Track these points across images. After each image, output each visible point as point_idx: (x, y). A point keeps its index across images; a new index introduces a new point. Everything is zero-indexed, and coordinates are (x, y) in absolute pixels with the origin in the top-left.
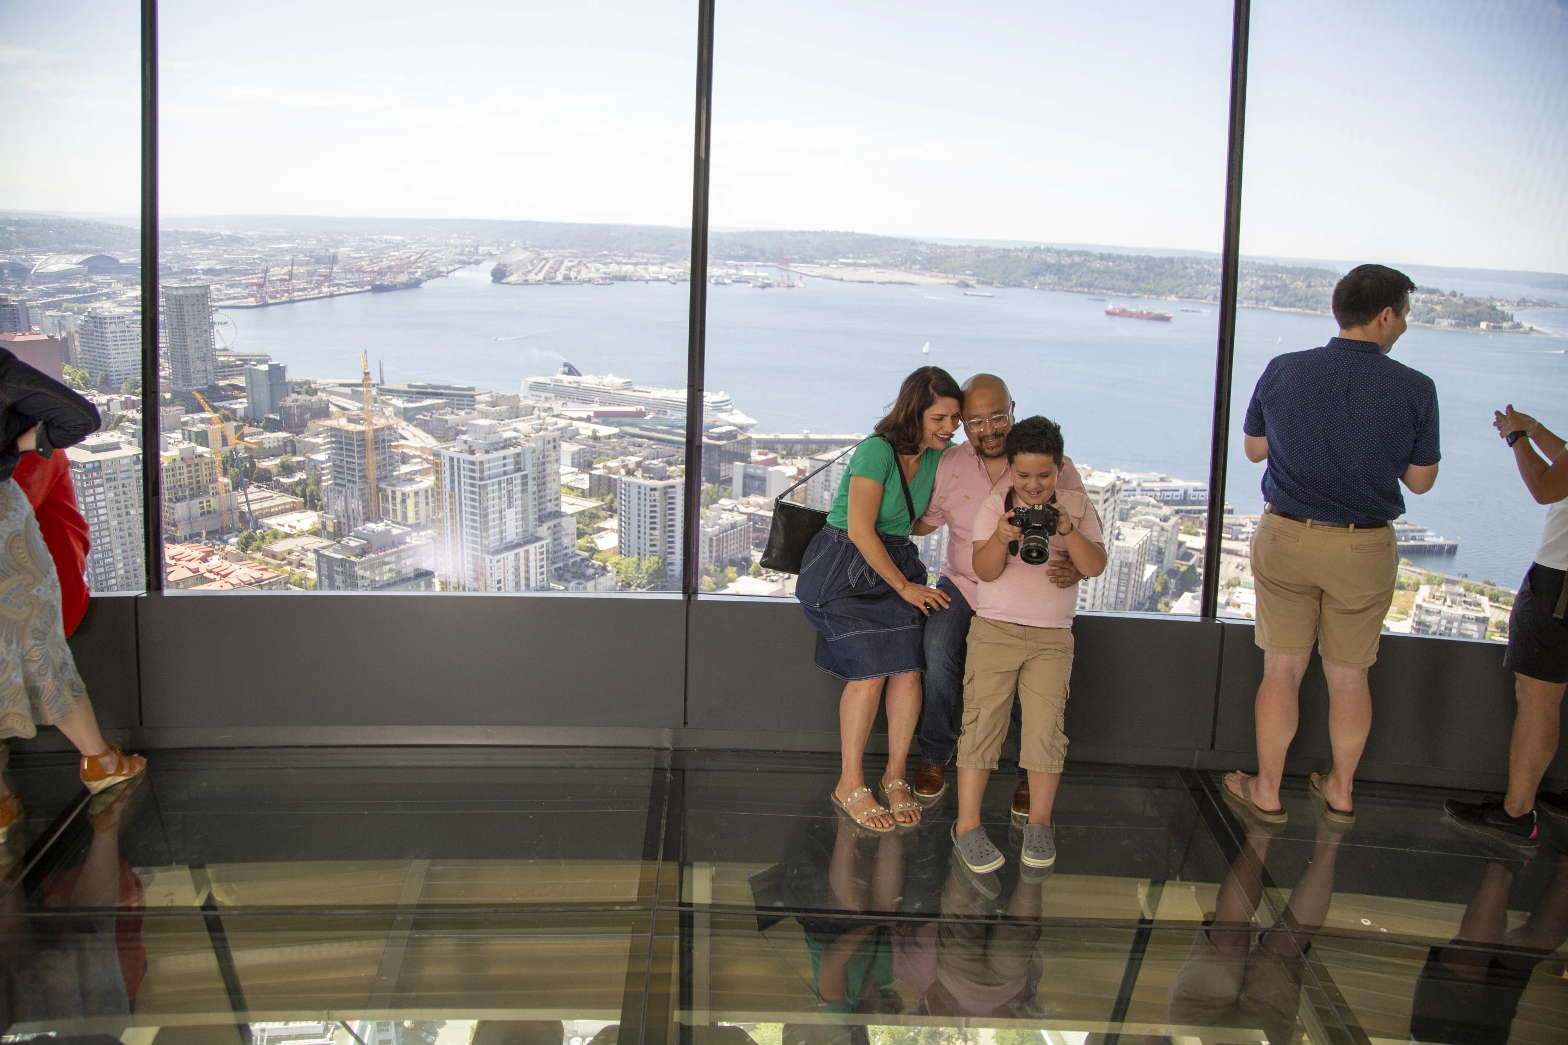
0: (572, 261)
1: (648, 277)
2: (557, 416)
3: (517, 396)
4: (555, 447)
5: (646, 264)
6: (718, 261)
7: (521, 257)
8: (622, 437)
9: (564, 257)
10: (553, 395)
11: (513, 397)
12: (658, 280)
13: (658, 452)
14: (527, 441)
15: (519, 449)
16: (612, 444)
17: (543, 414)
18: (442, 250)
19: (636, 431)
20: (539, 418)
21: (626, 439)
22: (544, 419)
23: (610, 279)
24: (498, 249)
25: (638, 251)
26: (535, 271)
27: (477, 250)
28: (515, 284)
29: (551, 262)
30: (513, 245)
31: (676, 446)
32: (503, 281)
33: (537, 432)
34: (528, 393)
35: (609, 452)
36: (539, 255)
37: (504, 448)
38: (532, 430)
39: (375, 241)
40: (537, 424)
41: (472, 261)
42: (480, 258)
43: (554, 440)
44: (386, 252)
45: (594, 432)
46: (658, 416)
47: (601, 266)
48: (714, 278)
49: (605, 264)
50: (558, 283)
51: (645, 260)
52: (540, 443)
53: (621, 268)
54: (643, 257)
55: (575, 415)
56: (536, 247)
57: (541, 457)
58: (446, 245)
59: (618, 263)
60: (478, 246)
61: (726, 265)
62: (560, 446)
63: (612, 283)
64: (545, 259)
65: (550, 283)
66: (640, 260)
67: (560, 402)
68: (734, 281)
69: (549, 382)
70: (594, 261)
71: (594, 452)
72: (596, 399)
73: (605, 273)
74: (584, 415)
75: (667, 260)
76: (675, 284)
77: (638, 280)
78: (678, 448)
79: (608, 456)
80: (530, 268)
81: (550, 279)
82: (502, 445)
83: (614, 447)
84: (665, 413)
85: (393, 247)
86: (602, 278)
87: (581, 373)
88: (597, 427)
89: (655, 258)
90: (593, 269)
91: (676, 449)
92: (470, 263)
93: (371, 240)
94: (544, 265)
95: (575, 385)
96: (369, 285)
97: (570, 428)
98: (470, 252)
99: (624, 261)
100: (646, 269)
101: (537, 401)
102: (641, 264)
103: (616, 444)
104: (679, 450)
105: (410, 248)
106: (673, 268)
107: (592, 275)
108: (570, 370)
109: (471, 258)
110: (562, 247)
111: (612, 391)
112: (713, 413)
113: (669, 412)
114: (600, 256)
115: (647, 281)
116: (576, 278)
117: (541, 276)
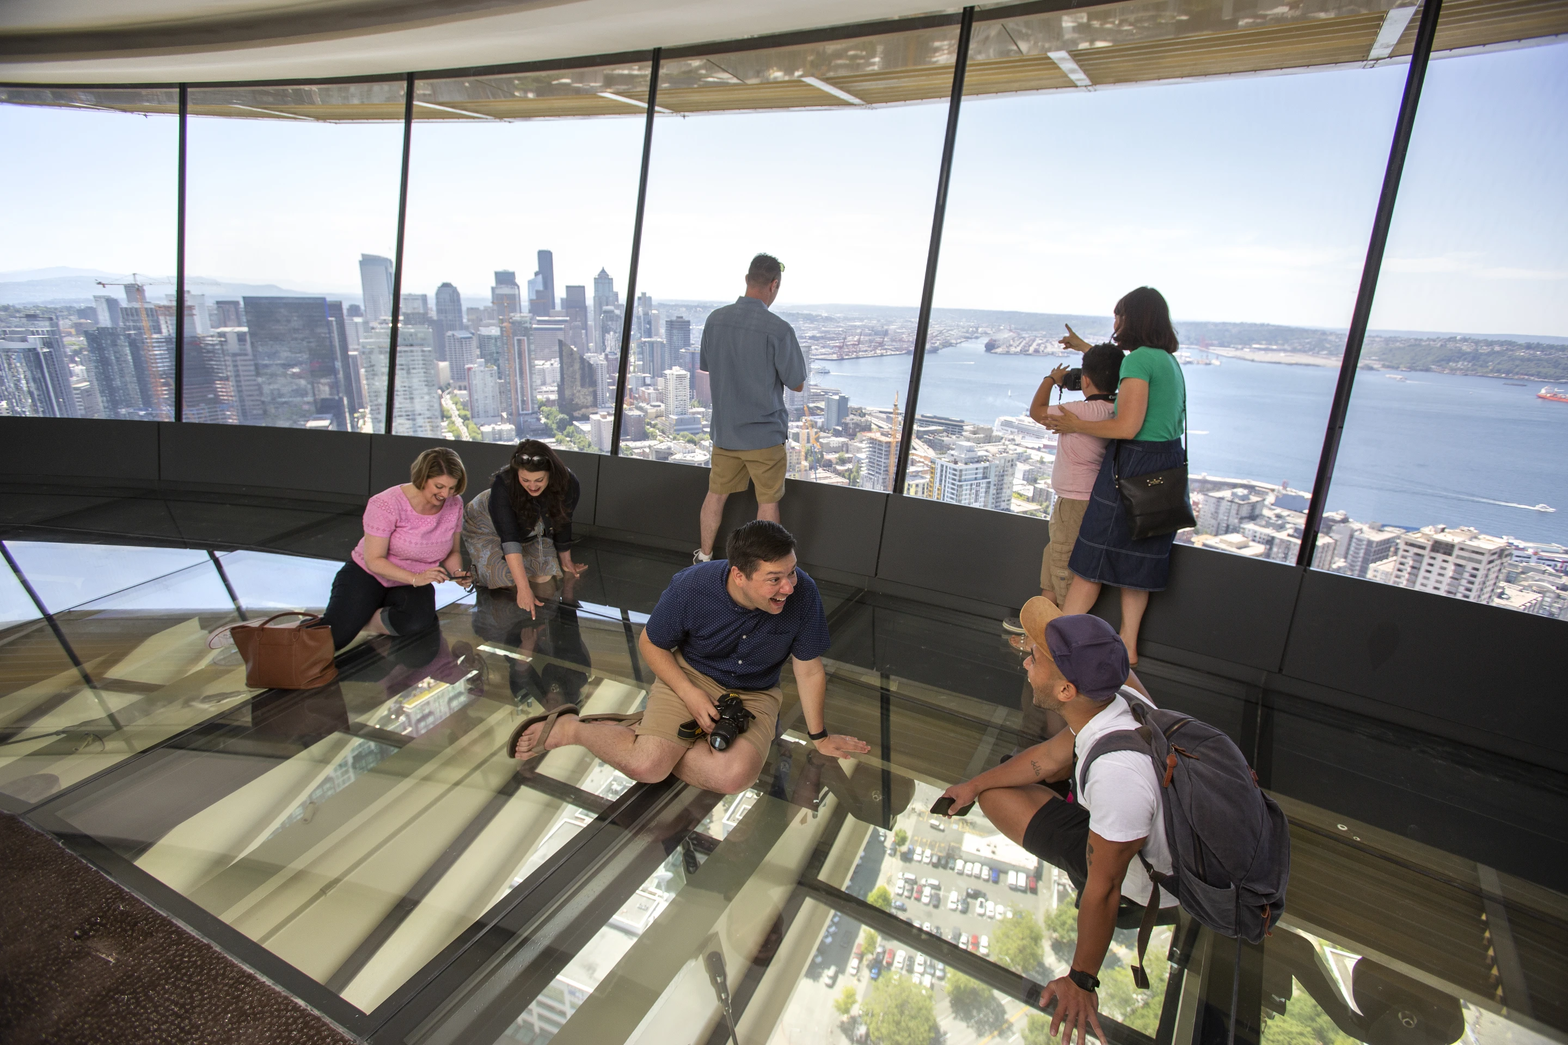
0: (1041, 340)
2: (1017, 445)
3: (993, 428)
4: (1012, 465)
7: (1006, 336)
10: (1016, 431)
11: (989, 429)
14: (994, 459)
15: (987, 464)
17: (1007, 443)
18: (955, 329)
20: (1004, 444)
22: (1007, 446)
24: (992, 330)
26: (1015, 346)
27: (977, 330)
28: (1000, 354)
29: (1027, 340)
30: (1002, 327)
32: (992, 351)
33: (1001, 454)
34: (999, 427)
36: (1019, 334)
37: (977, 462)
38: (998, 452)
40: (1002, 449)
41: (973, 337)
42: (979, 335)
43: (1013, 461)
52: (1003, 461)
55: (1030, 446)
56: (1016, 329)
57: (1002, 471)
58: (957, 326)
60: (978, 327)
62: (1016, 465)
64: (1023, 338)
65: (1022, 354)
67: (1021, 436)
69: (1015, 421)
71: (1039, 472)
74: (1036, 446)
80: (1012, 343)
82: (976, 460)
88: (1044, 455)
92: (972, 339)
94: (1022, 342)
97: (1025, 454)
98: (973, 331)
109: (973, 335)
110: (1036, 330)
117: (1018, 349)
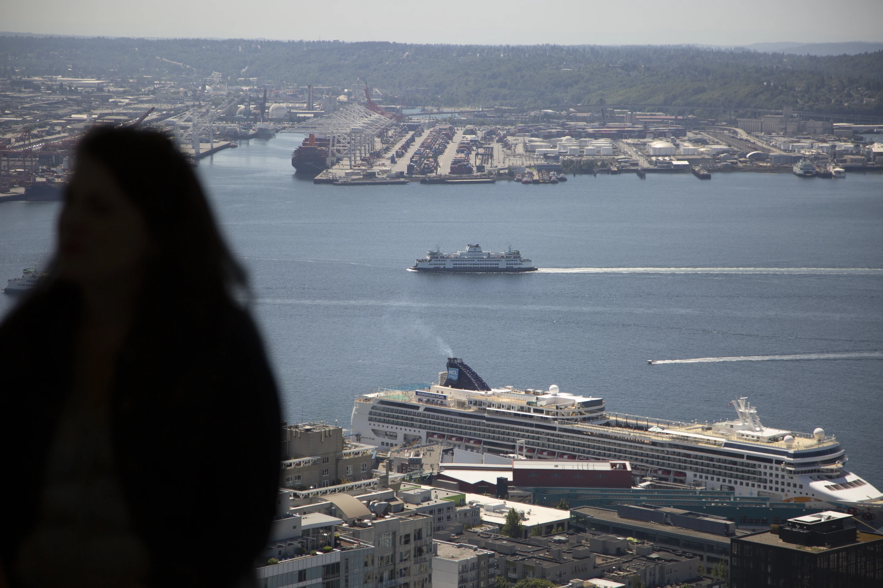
0: (472, 132)
1: (644, 164)
2: (429, 480)
3: (338, 431)
4: (419, 551)
5: (642, 135)
6: (811, 123)
7: (359, 124)
8: (580, 530)
9: (455, 123)
10: (423, 433)
11: (328, 435)
12: (669, 169)
13: (662, 568)
14: (355, 535)
15: (335, 556)
16: (554, 547)
17: (394, 475)
18: (187, 108)
19: (612, 517)
20: (384, 482)
21: (588, 535)
22: (396, 487)
23: (558, 170)
24: (310, 108)
25: (621, 105)
26: (389, 155)
27: (262, 108)
28: (345, 184)
29: (426, 133)
30: (342, 98)
31: (706, 555)
32: (318, 177)
33: (378, 516)
34: (366, 429)
35: (546, 565)
36: (400, 118)
37: (300, 552)
38: (367, 511)
39: (37, 88)
40: (380, 498)
41: (251, 132)
42: (271, 126)
43: (418, 535)
44: (60, 112)
45: (514, 517)
46: (664, 483)
47: (538, 141)
48: (800, 164)
49: (548, 137)
50: (442, 181)
51: (640, 127)
52: (386, 541)
53: (582, 147)
54: (635, 122)
55: (472, 477)
56: (394, 101)
57: (386, 575)
58: (195, 98)
59: (576, 134)
60: (265, 100)
61: (831, 131)
62: (433, 550)
63: (563, 180)
64: (412, 128)
65: (423, 182)
66: (628, 126)
67: (438, 449)
68: (848, 169)
69: (414, 402)
70: (523, 131)
71: (513, 567)
72: (521, 441)
73: (546, 156)
74: (492, 478)
75: (695, 126)
76: (707, 177)
77: (620, 171)
78: (710, 559)
79: (543, 577)
80: (379, 146)
81: (423, 172)
82: (297, 544)
83: (560, 552)
84: (680, 477)
85: (78, 103)
86: (540, 168)
87: (488, 383)
88: (520, 507)
89: (663, 122)
90: (520, 149)
91: (705, 564)
92: (247, 137)
93: (29, 85)
94: (412, 140)
95: (472, 410)
96: (21, 184)
97: (458, 509)
98: (247, 112)
99: (590, 130)
100: (641, 147)
101: (386, 446)
102: (630, 134)
103: (565, 547)
104: (714, 565)
105: (116, 104)
106: (704, 142)
107: (517, 162)
108: (461, 374)
109: (250, 127)
110: (451, 103)
111: (556, 424)
112: (797, 480)
113: (690, 474)
114: (536, 119)
115: (642, 173)
116: (480, 168)
117: (402, 165)
